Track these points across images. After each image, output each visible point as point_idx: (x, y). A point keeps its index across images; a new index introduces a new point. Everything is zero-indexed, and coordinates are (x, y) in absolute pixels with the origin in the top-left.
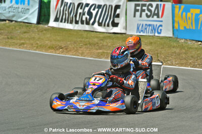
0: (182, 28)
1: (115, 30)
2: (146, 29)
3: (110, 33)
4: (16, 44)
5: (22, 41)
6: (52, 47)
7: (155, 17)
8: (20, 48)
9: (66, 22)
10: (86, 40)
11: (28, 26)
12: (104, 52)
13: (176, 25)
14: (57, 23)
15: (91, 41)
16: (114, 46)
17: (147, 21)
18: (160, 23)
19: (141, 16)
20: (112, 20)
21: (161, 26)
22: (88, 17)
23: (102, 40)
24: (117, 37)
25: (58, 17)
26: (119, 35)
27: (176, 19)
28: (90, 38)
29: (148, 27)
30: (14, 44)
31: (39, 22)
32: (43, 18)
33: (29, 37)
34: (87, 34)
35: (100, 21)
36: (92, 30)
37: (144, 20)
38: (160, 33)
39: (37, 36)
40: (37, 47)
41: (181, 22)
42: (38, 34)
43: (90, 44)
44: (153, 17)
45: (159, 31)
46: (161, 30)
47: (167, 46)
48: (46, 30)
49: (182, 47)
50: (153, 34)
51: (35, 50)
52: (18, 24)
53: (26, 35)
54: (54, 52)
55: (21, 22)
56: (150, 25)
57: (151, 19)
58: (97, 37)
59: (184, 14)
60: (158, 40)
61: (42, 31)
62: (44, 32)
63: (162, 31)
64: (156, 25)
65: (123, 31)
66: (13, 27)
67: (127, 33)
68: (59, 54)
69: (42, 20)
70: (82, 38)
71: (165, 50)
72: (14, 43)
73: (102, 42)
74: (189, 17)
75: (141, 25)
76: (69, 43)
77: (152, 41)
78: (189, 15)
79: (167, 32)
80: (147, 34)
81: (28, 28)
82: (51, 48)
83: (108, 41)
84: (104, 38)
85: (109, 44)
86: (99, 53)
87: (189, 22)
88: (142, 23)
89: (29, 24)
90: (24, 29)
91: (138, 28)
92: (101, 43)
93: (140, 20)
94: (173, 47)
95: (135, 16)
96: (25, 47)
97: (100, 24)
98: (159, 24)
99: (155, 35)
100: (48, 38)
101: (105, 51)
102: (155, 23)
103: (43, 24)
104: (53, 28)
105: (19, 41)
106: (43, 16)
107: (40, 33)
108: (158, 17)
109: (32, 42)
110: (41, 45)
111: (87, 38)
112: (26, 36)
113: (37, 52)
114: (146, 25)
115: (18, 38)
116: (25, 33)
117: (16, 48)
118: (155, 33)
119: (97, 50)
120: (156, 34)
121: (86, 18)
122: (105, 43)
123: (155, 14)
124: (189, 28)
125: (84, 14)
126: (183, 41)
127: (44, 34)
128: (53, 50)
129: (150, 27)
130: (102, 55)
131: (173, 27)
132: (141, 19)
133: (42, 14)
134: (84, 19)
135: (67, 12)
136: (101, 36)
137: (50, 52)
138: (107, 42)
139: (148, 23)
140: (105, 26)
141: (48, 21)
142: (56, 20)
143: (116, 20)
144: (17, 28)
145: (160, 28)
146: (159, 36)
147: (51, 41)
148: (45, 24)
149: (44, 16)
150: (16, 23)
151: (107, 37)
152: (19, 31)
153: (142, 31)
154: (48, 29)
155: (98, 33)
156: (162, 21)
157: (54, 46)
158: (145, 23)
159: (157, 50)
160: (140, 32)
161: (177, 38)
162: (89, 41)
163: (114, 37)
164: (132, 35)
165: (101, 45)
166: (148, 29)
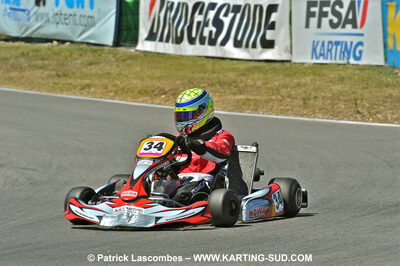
1: (269, 54)
2: (330, 50)
3: (260, 61)
4: (75, 87)
5: (86, 82)
6: (146, 91)
7: (349, 27)
8: (82, 94)
9: (171, 40)
10: (213, 75)
11: (96, 51)
12: (248, 100)
14: (153, 43)
15: (221, 77)
16: (268, 85)
17: (332, 34)
18: (360, 39)
19: (319, 26)
20: (261, 34)
21: (361, 44)
22: (214, 30)
23: (244, 75)
24: (275, 69)
25: (155, 31)
26: (277, 65)
28: (219, 73)
29: (334, 47)
30: (71, 88)
31: (117, 43)
32: (125, 33)
33: (99, 72)
34: (214, 64)
35: (239, 38)
36: (220, 55)
37: (325, 32)
38: (358, 59)
39: (114, 70)
40: (116, 92)
42: (118, 66)
43: (221, 84)
44: (343, 27)
45: (358, 55)
46: (361, 52)
47: (374, 85)
48: (132, 57)
50: (345, 61)
51: (113, 98)
52: (77, 46)
53: (94, 69)
54: (150, 101)
55: (82, 43)
56: (337, 43)
57: (339, 30)
58: (234, 70)
60: (357, 72)
61: (124, 61)
62: (129, 61)
63: (364, 54)
64: (352, 43)
65: (285, 57)
66: (68, 54)
67: (294, 60)
68: (159, 104)
69: (123, 38)
70: (205, 72)
71: (371, 92)
72: (69, 84)
73: (244, 79)
76: (179, 82)
77: (343, 74)
79: (373, 57)
80: (333, 61)
81: (97, 55)
82: (143, 92)
83: (256, 76)
84: (246, 72)
85: (259, 83)
86: (238, 101)
88: (321, 39)
89: (98, 48)
90: (89, 57)
91: (314, 50)
92: (242, 81)
93: (317, 34)
94: (387, 86)
95: (307, 26)
96: (93, 93)
97: (237, 44)
98: (356, 40)
99: (349, 63)
100: (136, 73)
101: (251, 97)
102: (348, 39)
103: (125, 46)
104: (146, 53)
105: (79, 80)
106: (126, 31)
107: (121, 65)
108: (355, 26)
109: (105, 81)
110: (123, 88)
111: (214, 73)
112: (94, 71)
113: (116, 101)
114: (330, 42)
115: (78, 74)
116: (91, 64)
117: (74, 94)
118: (348, 59)
119: (234, 94)
120: (352, 61)
121: (211, 32)
122: (250, 82)
123: (347, 21)
125: (206, 24)
127: (128, 65)
128: (147, 98)
129: (339, 48)
130: (244, 104)
131: (385, 47)
132: (319, 30)
133: (124, 27)
134: (206, 33)
136: (242, 66)
137: (143, 102)
138: (254, 80)
140: (247, 46)
141: (135, 41)
142: (151, 37)
143: (270, 35)
144: (74, 56)
145: (360, 48)
146: (357, 65)
147: (142, 80)
148: (130, 47)
149: (128, 29)
150: (73, 46)
151: (254, 67)
152: (79, 62)
153: (321, 55)
154: (137, 56)
155: (235, 62)
156: (362, 35)
157: (149, 90)
158: (327, 39)
159: (354, 93)
160: (317, 58)
161: (394, 68)
162: (218, 78)
163: (267, 68)
164: (303, 64)
165: (242, 85)
166: (333, 51)
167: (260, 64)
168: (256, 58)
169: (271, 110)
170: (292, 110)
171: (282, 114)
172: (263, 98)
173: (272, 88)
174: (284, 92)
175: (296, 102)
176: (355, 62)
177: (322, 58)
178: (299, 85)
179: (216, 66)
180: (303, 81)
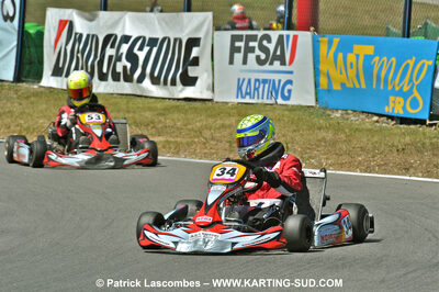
0: (337, 87)
1: (189, 92)
2: (256, 89)
3: (179, 99)
7: (277, 63)
10: (127, 115)
12: (167, 141)
13: (323, 81)
14: (59, 78)
15: (137, 116)
16: (190, 127)
17: (259, 71)
18: (288, 77)
19: (245, 62)
20: (180, 71)
21: (290, 82)
22: (129, 65)
23: (159, 114)
24: (196, 109)
25: (61, 65)
26: (198, 104)
27: (323, 67)
28: (134, 112)
29: (262, 86)
31: (18, 78)
32: (27, 67)
34: (128, 102)
35: (156, 74)
36: (139, 93)
38: (288, 98)
39: (17, 108)
41: (333, 73)
42: (20, 104)
44: (271, 64)
45: (286, 94)
46: (289, 91)
47: (305, 127)
48: (36, 94)
49: (338, 128)
50: (272, 101)
56: (265, 81)
57: (267, 67)
58: (150, 109)
59: (340, 55)
60: (287, 113)
61: (27, 98)
62: (32, 99)
64: (280, 81)
65: (207, 95)
67: (216, 99)
69: (25, 73)
70: (119, 111)
71: (302, 135)
73: (162, 119)
74: (351, 64)
75: (246, 82)
78: (351, 58)
79: (303, 96)
80: (260, 101)
83: (176, 116)
84: (167, 110)
85: (179, 124)
87: (352, 73)
88: (247, 76)
91: (239, 88)
92: (160, 121)
93: (242, 71)
94: (320, 129)
95: (231, 62)
97: (155, 81)
99: (277, 103)
100: (41, 111)
101: (172, 139)
102: (276, 77)
103: (27, 82)
104: (51, 89)
106: (28, 62)
107: (24, 102)
108: (283, 63)
111: (128, 112)
114: (257, 80)
119: (153, 135)
120: (280, 101)
121: (125, 68)
122: (169, 122)
123: (275, 58)
124: (352, 86)
125: (119, 59)
126: (338, 115)
127: (32, 103)
129: (267, 86)
131: (316, 85)
132: (245, 67)
133: (26, 60)
134: (119, 69)
135: (79, 55)
136: (159, 105)
138: (173, 120)
139: (262, 76)
140: (165, 83)
141: (39, 76)
142: (57, 72)
143: (192, 72)
145: (288, 87)
146: (286, 105)
148: (33, 82)
149: (30, 63)
151: (173, 107)
154: (41, 92)
155: (153, 100)
156: (291, 72)
158: (254, 77)
159: (284, 136)
161: (325, 109)
162: (133, 117)
163: (187, 107)
164: (227, 103)
165: (160, 125)
166: (261, 90)
167: (179, 103)
168: (176, 97)
169: (194, 154)
170: (217, 153)
171: (206, 157)
172: (184, 141)
173: (193, 129)
174: (207, 134)
175: (220, 145)
176: (284, 102)
177: (248, 97)
178: (223, 126)
179: (131, 105)
180: (227, 122)
